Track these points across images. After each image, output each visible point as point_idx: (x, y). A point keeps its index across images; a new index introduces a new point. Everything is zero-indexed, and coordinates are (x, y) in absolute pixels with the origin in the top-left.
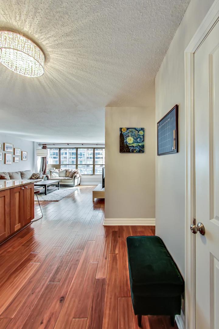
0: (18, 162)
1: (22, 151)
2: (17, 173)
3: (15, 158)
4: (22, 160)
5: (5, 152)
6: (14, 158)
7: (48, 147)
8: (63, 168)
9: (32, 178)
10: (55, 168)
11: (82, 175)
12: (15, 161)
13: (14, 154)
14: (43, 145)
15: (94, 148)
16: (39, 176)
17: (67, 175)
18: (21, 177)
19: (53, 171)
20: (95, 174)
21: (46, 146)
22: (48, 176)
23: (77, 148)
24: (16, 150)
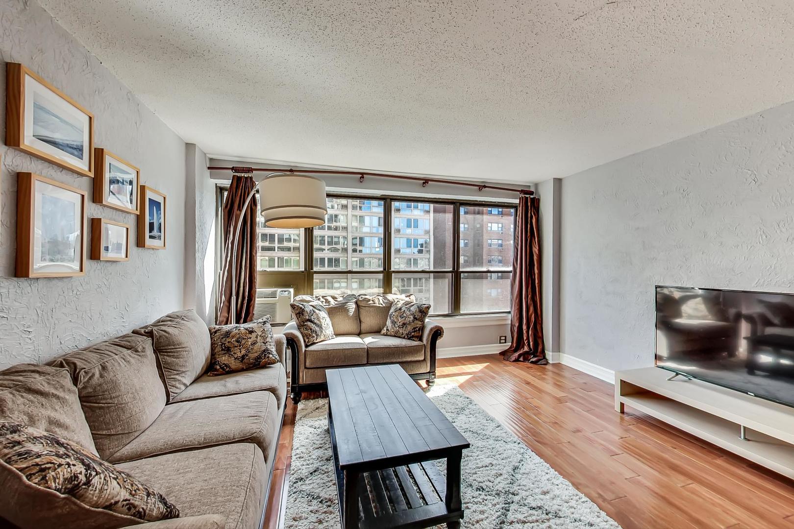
0: (123, 256)
3: (104, 228)
4: (141, 243)
9: (212, 362)
12: (103, 254)
13: (95, 197)
14: (235, 169)
17: (364, 327)
18: (162, 376)
19: (308, 309)
20: (461, 312)
21: (251, 178)
22: (297, 337)
23: (387, 201)
24: (110, 164)
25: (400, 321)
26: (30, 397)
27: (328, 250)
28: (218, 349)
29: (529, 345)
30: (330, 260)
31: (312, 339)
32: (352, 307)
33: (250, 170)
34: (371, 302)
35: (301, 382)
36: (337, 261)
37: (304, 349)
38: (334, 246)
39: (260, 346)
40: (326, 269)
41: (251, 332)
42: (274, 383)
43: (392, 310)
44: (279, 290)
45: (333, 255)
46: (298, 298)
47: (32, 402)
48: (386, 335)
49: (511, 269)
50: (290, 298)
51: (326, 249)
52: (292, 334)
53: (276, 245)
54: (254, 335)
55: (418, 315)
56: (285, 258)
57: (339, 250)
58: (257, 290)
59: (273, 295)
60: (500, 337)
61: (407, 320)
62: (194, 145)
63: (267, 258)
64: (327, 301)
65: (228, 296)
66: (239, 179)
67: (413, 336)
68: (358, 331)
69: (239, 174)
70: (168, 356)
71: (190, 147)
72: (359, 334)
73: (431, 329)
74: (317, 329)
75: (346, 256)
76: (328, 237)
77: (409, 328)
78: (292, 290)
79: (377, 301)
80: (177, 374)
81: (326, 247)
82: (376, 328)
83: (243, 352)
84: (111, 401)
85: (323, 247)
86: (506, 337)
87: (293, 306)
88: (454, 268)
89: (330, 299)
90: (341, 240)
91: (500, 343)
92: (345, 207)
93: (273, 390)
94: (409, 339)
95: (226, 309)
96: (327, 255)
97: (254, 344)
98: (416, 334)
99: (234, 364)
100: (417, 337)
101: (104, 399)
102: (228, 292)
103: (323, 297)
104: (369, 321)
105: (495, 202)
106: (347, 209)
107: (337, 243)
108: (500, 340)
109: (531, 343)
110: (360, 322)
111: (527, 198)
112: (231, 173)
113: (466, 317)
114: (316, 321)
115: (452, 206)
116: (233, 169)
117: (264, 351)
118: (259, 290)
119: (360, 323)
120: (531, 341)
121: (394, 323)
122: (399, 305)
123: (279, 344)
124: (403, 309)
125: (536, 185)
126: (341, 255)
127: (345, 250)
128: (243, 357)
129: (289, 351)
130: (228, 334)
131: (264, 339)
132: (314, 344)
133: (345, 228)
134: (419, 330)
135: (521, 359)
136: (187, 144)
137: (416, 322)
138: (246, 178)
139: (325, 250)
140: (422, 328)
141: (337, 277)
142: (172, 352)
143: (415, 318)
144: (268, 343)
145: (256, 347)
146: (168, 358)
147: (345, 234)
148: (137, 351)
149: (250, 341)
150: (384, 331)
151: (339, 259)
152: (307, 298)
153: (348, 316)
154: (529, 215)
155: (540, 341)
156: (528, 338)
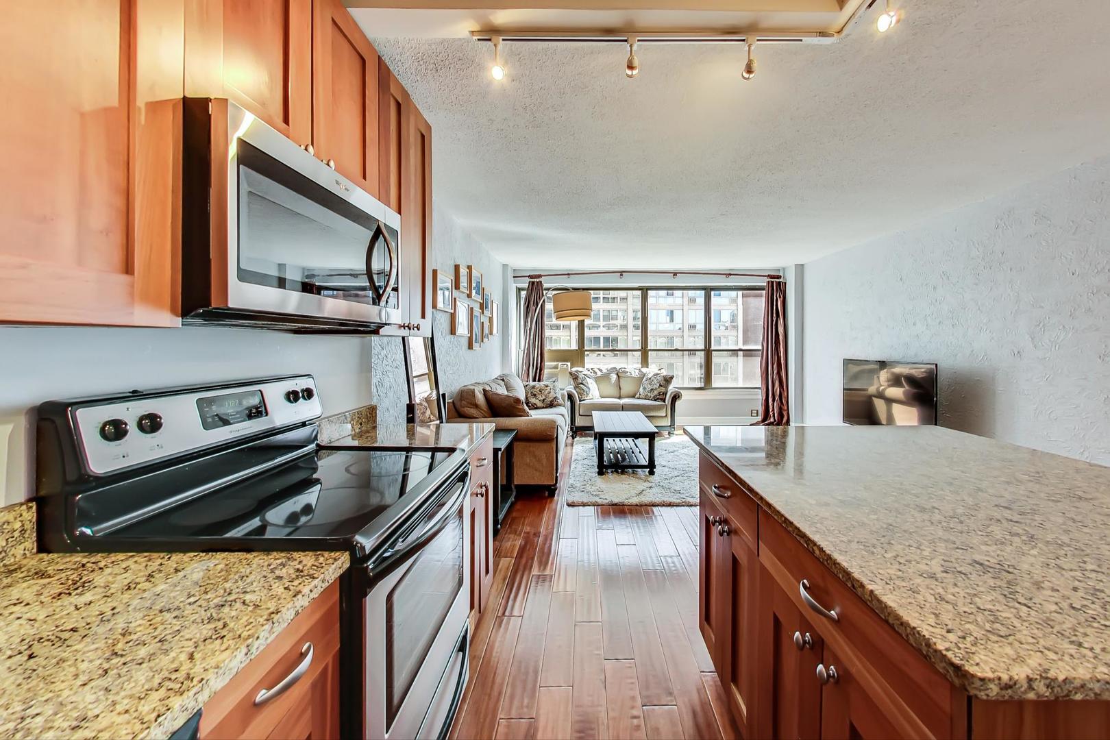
5: (472, 303)
6: (483, 324)
7: (546, 286)
13: (482, 311)
15: (709, 290)
17: (623, 392)
19: (581, 375)
20: (713, 386)
21: (541, 282)
22: (574, 393)
23: (645, 290)
25: (650, 387)
27: (604, 326)
28: (529, 395)
29: (774, 416)
31: (583, 396)
32: (614, 377)
33: (540, 276)
34: (629, 374)
35: (577, 425)
37: (578, 402)
38: (611, 322)
39: (552, 395)
41: (547, 386)
42: (563, 413)
43: (644, 379)
44: (560, 363)
45: (610, 333)
46: (574, 369)
48: (639, 398)
49: (760, 348)
50: (567, 369)
51: (601, 326)
52: (570, 391)
54: (548, 388)
55: (663, 383)
58: (546, 363)
59: (556, 367)
60: (752, 411)
61: (654, 387)
62: (507, 265)
64: (595, 372)
65: (527, 367)
66: (533, 283)
67: (658, 399)
68: (618, 395)
69: (534, 280)
71: (505, 266)
72: (620, 398)
73: (672, 393)
74: (587, 390)
75: (625, 334)
77: (656, 392)
78: (569, 364)
79: (633, 373)
82: (632, 393)
83: (544, 397)
86: (757, 411)
87: (571, 373)
89: (597, 370)
90: (620, 314)
91: (751, 416)
93: (563, 415)
94: (655, 400)
95: (526, 375)
97: (549, 393)
98: (660, 397)
99: (539, 404)
100: (661, 399)
102: (527, 363)
103: (592, 369)
104: (627, 387)
107: (615, 318)
108: (752, 413)
109: (776, 415)
110: (620, 388)
111: (772, 282)
112: (528, 280)
113: (716, 391)
114: (586, 384)
115: (704, 292)
116: (529, 276)
117: (555, 398)
118: (547, 364)
119: (620, 390)
120: (775, 412)
121: (644, 388)
122: (650, 376)
123: (563, 396)
124: (652, 378)
125: (784, 269)
127: (625, 327)
128: (544, 400)
129: (569, 403)
130: (534, 387)
131: (554, 392)
132: (584, 400)
134: (663, 394)
136: (503, 265)
137: (662, 388)
140: (665, 394)
143: (661, 385)
144: (557, 394)
145: (551, 395)
149: (547, 392)
150: (637, 396)
152: (580, 369)
153: (611, 383)
154: (775, 298)
155: (785, 413)
156: (773, 410)
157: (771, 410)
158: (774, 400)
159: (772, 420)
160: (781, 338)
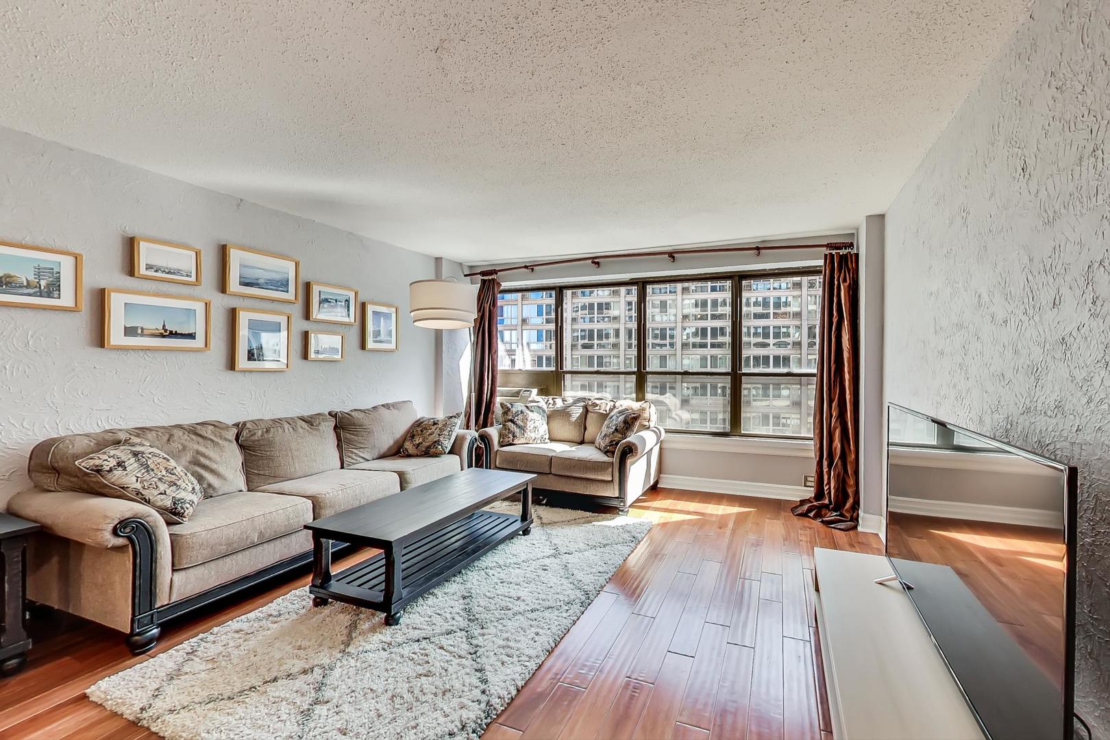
0: (338, 357)
1: (361, 298)
2: (310, 421)
3: (312, 337)
4: (363, 346)
5: (233, 303)
6: (306, 335)
7: (505, 285)
8: (572, 392)
9: (402, 446)
10: (535, 391)
11: (667, 431)
12: (312, 355)
13: (307, 315)
14: (483, 274)
15: (738, 280)
16: (434, 437)
17: (588, 435)
18: (339, 446)
19: (516, 409)
20: (742, 432)
21: (494, 279)
22: (489, 435)
23: (641, 285)
24: (320, 292)
26: (194, 437)
27: (774, 345)
29: (829, 494)
30: (776, 358)
31: (507, 439)
32: (578, 412)
33: (495, 272)
34: (598, 408)
36: (786, 360)
37: (496, 448)
38: (782, 340)
40: (771, 370)
41: (435, 424)
44: (523, 389)
45: (782, 352)
47: (193, 440)
53: (709, 340)
54: (435, 427)
55: (620, 425)
56: (719, 356)
57: (789, 344)
59: (516, 395)
61: (609, 432)
63: (699, 357)
64: (554, 403)
66: (485, 282)
67: (608, 451)
68: (579, 439)
69: (485, 278)
70: (350, 433)
71: (440, 261)
72: (581, 443)
76: (774, 327)
77: (607, 441)
79: (603, 407)
80: (355, 448)
81: (771, 341)
84: (264, 453)
85: (766, 341)
86: (814, 479)
88: (732, 370)
90: (793, 331)
91: (805, 486)
92: (798, 285)
96: (772, 352)
97: (431, 434)
99: (411, 449)
101: (260, 450)
103: (553, 399)
105: (798, 268)
106: (801, 288)
107: (786, 335)
108: (806, 480)
110: (585, 429)
111: (833, 257)
113: (756, 439)
114: (519, 422)
115: (730, 282)
116: (480, 273)
118: (501, 390)
119: (585, 431)
125: (857, 231)
126: (793, 352)
130: (420, 424)
131: (441, 432)
132: (513, 444)
133: (798, 315)
135: (811, 515)
136: (437, 258)
137: (616, 434)
138: (489, 280)
139: (769, 345)
141: (786, 381)
142: (354, 431)
143: (616, 431)
144: (443, 436)
145: (431, 437)
146: (348, 435)
147: (797, 323)
148: (312, 425)
149: (429, 432)
150: (595, 442)
151: (789, 358)
153: (569, 421)
154: (836, 283)
155: (850, 491)
156: (829, 483)
157: (825, 483)
158: (830, 466)
159: (827, 501)
160: (846, 355)
